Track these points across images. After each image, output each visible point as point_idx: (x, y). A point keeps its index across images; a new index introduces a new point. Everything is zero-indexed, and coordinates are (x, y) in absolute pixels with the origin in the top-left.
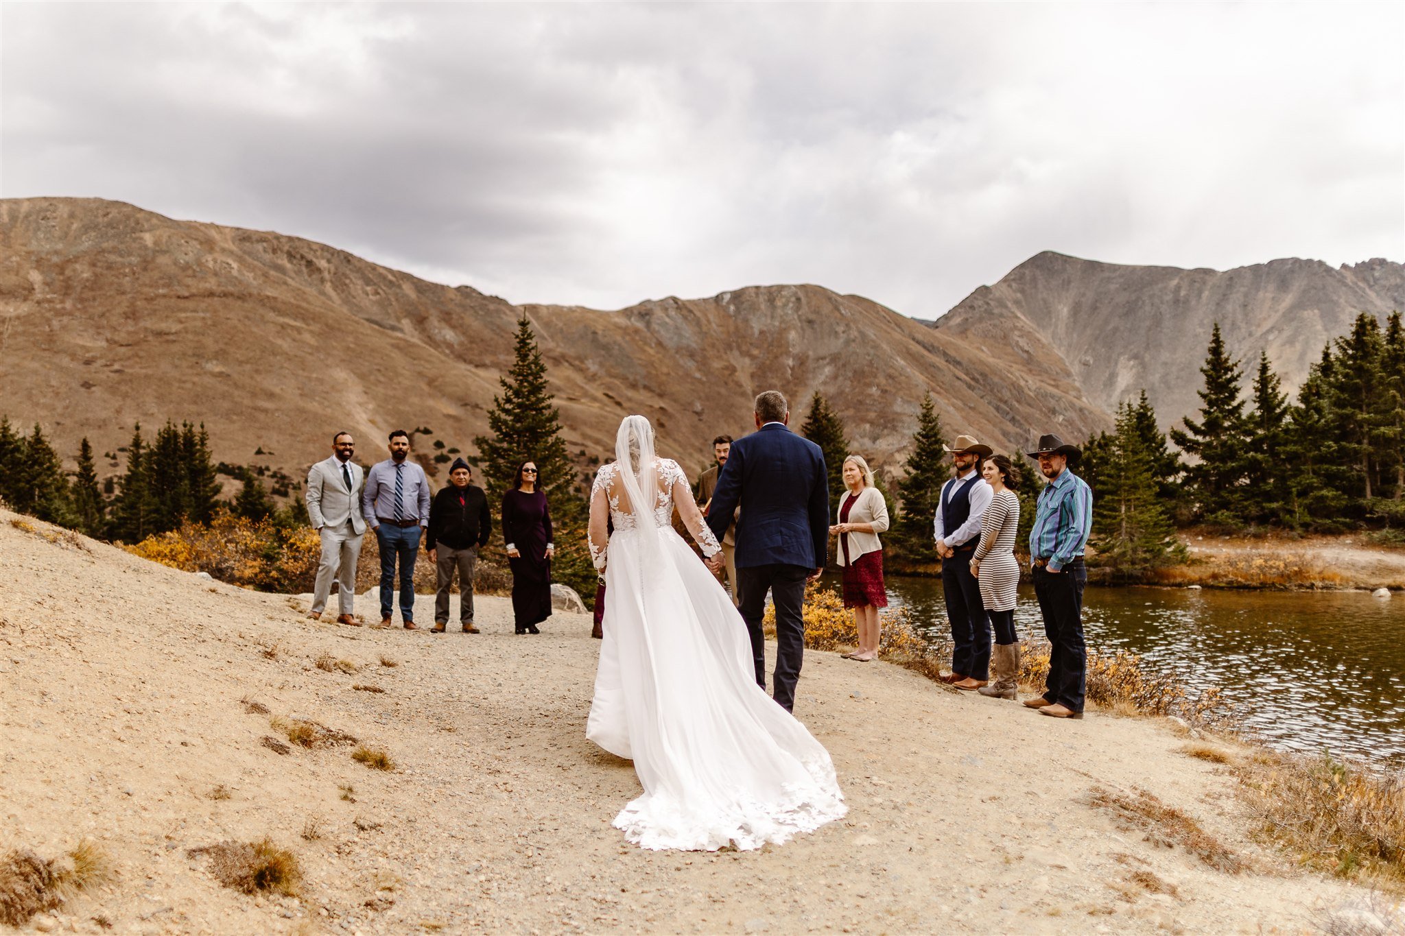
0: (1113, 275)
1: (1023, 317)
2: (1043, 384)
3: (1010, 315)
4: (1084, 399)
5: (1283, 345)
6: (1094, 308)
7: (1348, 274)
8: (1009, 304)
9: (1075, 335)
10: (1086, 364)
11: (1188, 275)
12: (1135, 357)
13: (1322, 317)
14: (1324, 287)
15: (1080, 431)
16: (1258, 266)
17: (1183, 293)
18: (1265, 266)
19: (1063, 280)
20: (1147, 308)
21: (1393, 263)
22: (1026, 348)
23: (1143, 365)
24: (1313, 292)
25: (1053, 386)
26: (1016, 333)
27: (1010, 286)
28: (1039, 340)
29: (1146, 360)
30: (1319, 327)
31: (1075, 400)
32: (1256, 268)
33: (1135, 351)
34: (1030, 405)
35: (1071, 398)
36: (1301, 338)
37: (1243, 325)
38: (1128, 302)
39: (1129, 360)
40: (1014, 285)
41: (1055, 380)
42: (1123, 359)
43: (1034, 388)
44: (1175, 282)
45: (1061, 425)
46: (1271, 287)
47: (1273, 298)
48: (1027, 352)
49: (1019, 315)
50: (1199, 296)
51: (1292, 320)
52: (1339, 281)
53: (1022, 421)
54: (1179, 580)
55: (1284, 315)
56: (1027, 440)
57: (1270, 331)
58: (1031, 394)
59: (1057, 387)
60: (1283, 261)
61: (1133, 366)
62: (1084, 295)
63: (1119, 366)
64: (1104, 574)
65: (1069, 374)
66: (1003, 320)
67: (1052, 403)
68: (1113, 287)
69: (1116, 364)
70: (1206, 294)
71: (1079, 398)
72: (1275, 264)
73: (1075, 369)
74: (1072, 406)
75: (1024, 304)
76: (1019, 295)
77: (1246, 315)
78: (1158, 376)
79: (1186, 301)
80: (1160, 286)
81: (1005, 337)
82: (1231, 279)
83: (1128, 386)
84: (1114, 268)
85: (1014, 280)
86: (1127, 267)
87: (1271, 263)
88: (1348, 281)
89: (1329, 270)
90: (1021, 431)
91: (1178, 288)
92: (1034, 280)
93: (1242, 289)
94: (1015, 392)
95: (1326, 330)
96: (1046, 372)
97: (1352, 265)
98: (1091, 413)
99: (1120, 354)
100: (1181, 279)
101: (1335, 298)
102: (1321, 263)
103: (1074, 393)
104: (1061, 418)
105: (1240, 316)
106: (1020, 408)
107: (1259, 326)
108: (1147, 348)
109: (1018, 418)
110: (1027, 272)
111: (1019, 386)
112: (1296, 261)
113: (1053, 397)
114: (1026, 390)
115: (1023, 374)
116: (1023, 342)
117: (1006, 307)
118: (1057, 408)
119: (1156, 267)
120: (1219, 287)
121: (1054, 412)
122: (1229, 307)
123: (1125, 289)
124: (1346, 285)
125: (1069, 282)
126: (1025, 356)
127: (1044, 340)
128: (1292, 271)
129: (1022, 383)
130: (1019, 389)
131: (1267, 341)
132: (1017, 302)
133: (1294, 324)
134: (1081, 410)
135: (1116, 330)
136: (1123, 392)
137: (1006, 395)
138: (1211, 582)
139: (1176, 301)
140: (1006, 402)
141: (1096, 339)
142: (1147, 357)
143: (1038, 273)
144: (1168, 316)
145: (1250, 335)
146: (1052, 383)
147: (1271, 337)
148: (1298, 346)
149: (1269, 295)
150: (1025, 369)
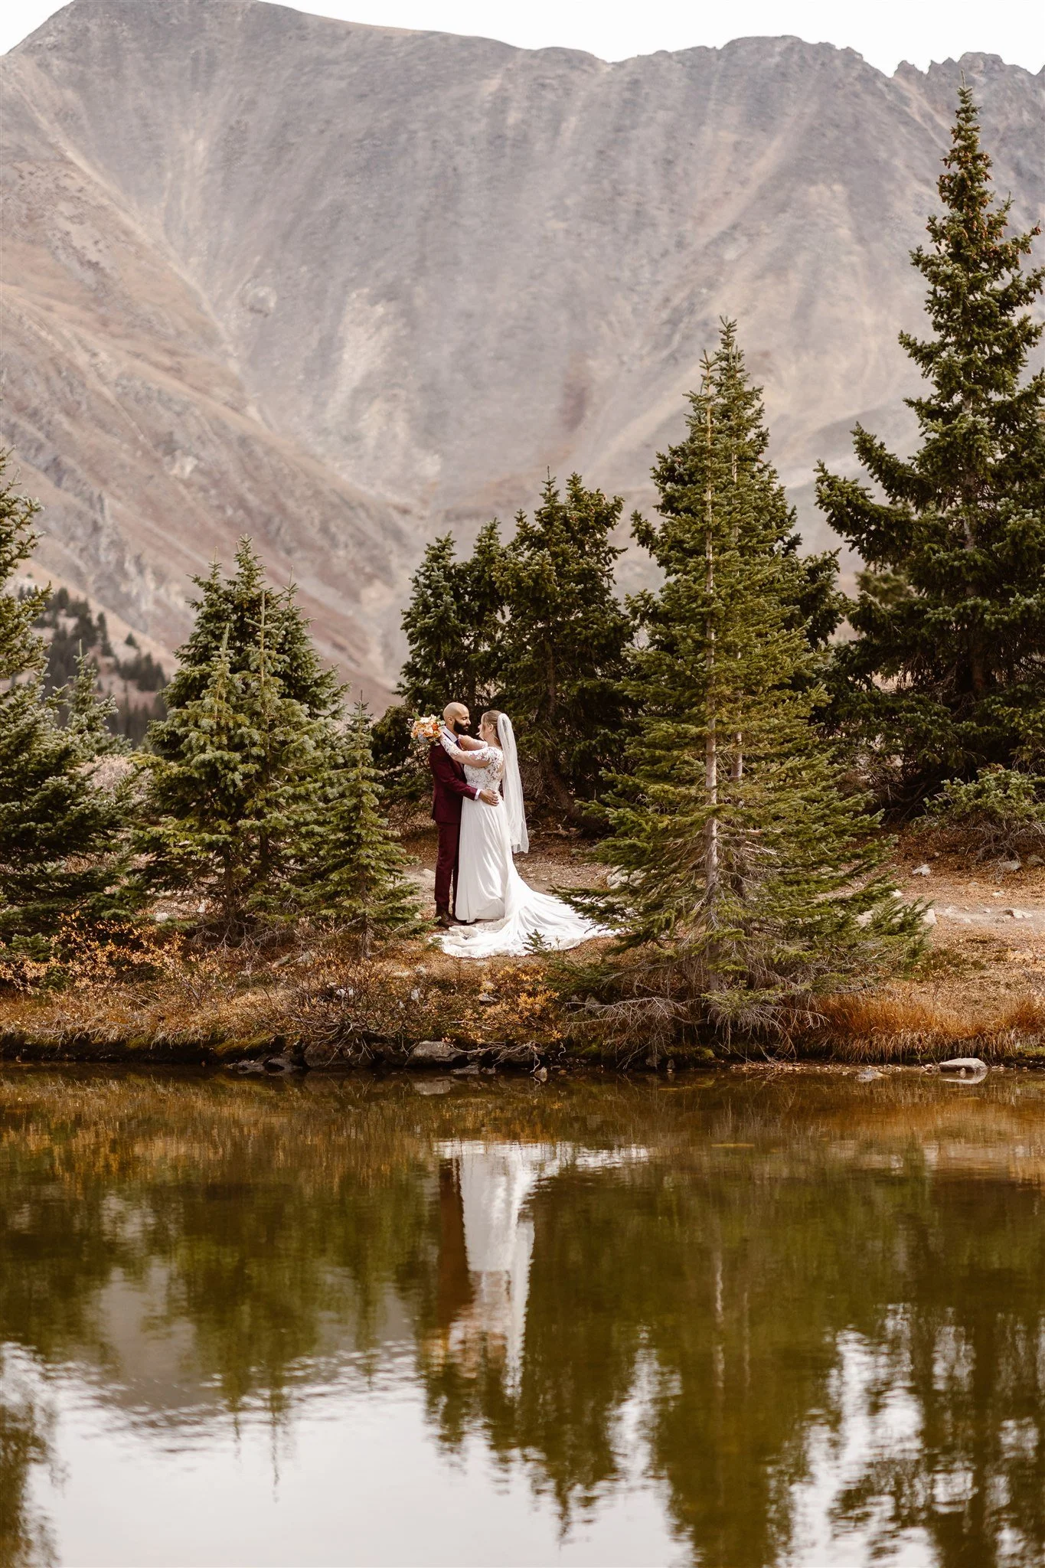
0: (331, 54)
1: (81, 162)
2: (138, 363)
3: (46, 153)
4: (252, 411)
5: (759, 277)
6: (280, 147)
7: (911, 91)
8: (44, 122)
9: (228, 224)
10: (256, 309)
11: (527, 68)
12: (390, 293)
13: (852, 202)
14: (857, 125)
15: (241, 504)
16: (701, 52)
17: (513, 117)
18: (719, 53)
19: (195, 59)
20: (421, 154)
21: (1015, 69)
22: (93, 257)
23: (410, 317)
24: (832, 133)
25: (168, 370)
26: (65, 208)
27: (44, 66)
28: (127, 233)
29: (418, 302)
30: (844, 232)
31: (229, 416)
32: (697, 59)
33: (389, 276)
34: (102, 425)
35: (216, 407)
36: (802, 259)
37: (662, 216)
38: (370, 134)
39: (374, 301)
40: (57, 63)
41: (172, 353)
42: (356, 298)
43: (113, 375)
44: (491, 85)
45: (188, 484)
46: (732, 114)
47: (736, 146)
48: (94, 266)
49: (71, 154)
50: (555, 126)
51: (782, 208)
52: (891, 109)
53: (80, 472)
54: (906, 1037)
55: (762, 196)
56: (96, 528)
57: (727, 236)
58: (108, 392)
59: (177, 372)
60: (761, 44)
61: (382, 322)
62: (251, 105)
63: (348, 318)
64: (648, 1026)
65: (210, 339)
66: (26, 167)
67: (166, 420)
68: (330, 86)
69: (339, 310)
70: (572, 122)
71: (237, 408)
72: (742, 52)
73: (229, 322)
74: (221, 429)
75: (84, 121)
76: (70, 95)
77: (670, 188)
78: (447, 350)
79: (523, 140)
80: (455, 91)
81: (32, 219)
82: (635, 84)
83: (369, 376)
84: (333, 31)
85: (55, 47)
86: (369, 31)
87: (733, 46)
88: (913, 111)
89: (871, 75)
90: (77, 502)
91: (501, 102)
92: (114, 51)
93: (662, 116)
94: (58, 384)
95: (861, 240)
96: (150, 329)
97: (924, 67)
98: (270, 451)
99: (349, 284)
100: (509, 75)
101: (883, 155)
102: (850, 56)
103: (223, 392)
104: (189, 465)
105: (655, 192)
106: (77, 434)
107: (701, 219)
108: (420, 269)
109: (68, 461)
110: (93, 26)
111: (72, 366)
112: (793, 44)
113: (167, 401)
114: (92, 379)
115: (82, 332)
116: (81, 237)
117: (34, 128)
118: (179, 436)
119: (445, 37)
120: (606, 105)
121: (169, 446)
122: (630, 165)
123: (362, 96)
124: (908, 121)
125: (212, 66)
126: (89, 277)
127: (141, 233)
128: (782, 74)
129: (82, 359)
130: (72, 376)
131: (721, 264)
132: (64, 116)
133: (787, 219)
134: (244, 441)
135: (338, 210)
136: (357, 393)
137: (36, 393)
138: (1015, 1042)
139: (497, 139)
140: (34, 415)
141: (286, 237)
142: (420, 296)
143: (125, 31)
144: (474, 179)
145: (680, 245)
146: (167, 361)
147: (730, 254)
148: (796, 282)
149: (728, 137)
150: (87, 316)
